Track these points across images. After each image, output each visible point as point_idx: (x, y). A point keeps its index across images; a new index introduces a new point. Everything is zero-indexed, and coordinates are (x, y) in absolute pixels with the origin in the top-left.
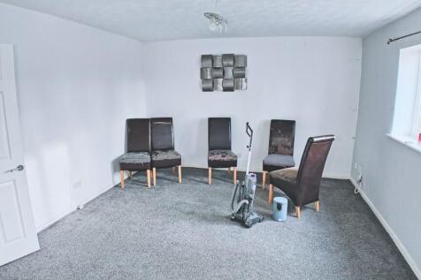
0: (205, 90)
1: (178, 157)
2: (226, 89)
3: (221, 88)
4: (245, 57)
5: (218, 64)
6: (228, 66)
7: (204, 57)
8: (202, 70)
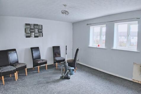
0: (27, 37)
1: (25, 65)
2: (35, 37)
3: (33, 36)
4: (42, 26)
5: (32, 27)
6: (36, 28)
7: (26, 24)
8: (25, 29)
